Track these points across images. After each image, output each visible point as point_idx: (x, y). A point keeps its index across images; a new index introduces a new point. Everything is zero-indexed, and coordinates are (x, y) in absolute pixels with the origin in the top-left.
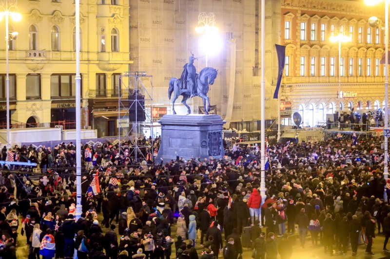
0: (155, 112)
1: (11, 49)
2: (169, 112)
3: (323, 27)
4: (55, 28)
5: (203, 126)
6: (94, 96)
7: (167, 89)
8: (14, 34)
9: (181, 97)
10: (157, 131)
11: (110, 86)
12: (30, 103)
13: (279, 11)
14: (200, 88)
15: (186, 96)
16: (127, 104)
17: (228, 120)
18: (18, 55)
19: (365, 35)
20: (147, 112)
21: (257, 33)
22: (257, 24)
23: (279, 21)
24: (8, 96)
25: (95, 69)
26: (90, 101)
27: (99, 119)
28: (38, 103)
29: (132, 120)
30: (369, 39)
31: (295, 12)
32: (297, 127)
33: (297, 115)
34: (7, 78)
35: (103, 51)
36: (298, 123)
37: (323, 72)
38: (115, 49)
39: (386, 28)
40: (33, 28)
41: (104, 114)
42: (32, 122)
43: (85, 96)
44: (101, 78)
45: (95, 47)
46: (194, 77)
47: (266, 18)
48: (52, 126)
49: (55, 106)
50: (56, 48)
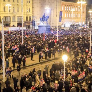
0: (37, 24)
1: (9, 11)
2: (40, 24)
3: (69, 8)
4: (18, 7)
5: (46, 27)
6: (25, 21)
7: (40, 20)
8: (10, 9)
9: (42, 21)
10: (38, 28)
11: (29, 19)
12: (13, 22)
13: (61, 5)
14: (46, 20)
15: (43, 21)
16: (32, 22)
17: (51, 26)
18: (11, 13)
19: (77, 9)
20: (36, 24)
21: (57, 9)
22: (57, 7)
23: (61, 7)
24: (9, 21)
25: (26, 16)
26: (25, 22)
27: (27, 25)
28: (15, 22)
29: (33, 26)
30: (78, 10)
31: (64, 5)
32: (64, 27)
33: (64, 25)
34: (9, 17)
35: (27, 12)
36: (64, 26)
37: (69, 17)
38: (29, 12)
39: (81, 9)
40: (14, 7)
41: (28, 24)
42: (14, 26)
43: (24, 21)
44: (27, 17)
45: (26, 11)
46: (45, 17)
47: (59, 6)
48: (18, 27)
49: (18, 23)
50: (18, 11)
